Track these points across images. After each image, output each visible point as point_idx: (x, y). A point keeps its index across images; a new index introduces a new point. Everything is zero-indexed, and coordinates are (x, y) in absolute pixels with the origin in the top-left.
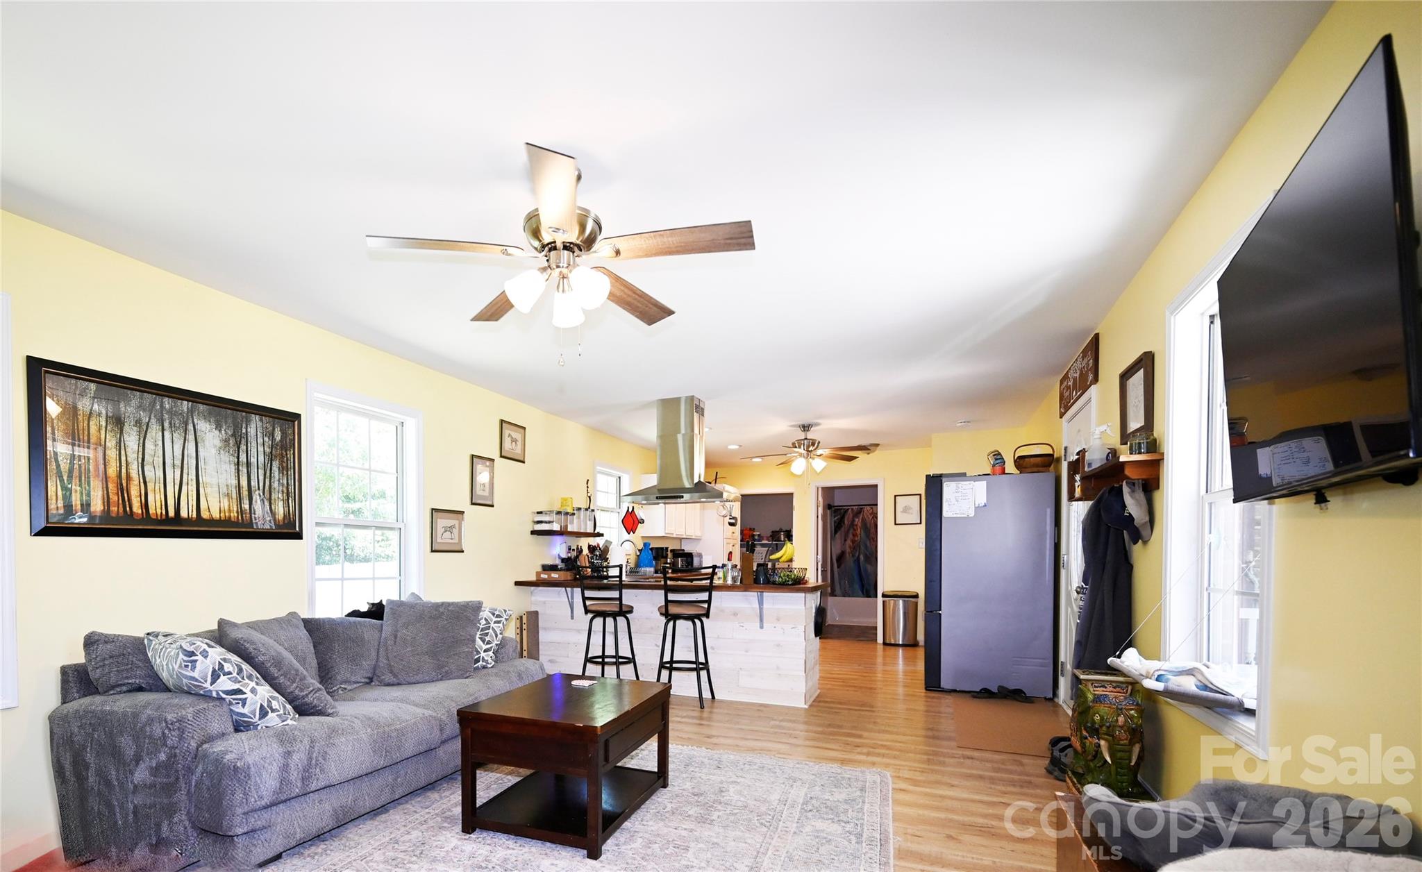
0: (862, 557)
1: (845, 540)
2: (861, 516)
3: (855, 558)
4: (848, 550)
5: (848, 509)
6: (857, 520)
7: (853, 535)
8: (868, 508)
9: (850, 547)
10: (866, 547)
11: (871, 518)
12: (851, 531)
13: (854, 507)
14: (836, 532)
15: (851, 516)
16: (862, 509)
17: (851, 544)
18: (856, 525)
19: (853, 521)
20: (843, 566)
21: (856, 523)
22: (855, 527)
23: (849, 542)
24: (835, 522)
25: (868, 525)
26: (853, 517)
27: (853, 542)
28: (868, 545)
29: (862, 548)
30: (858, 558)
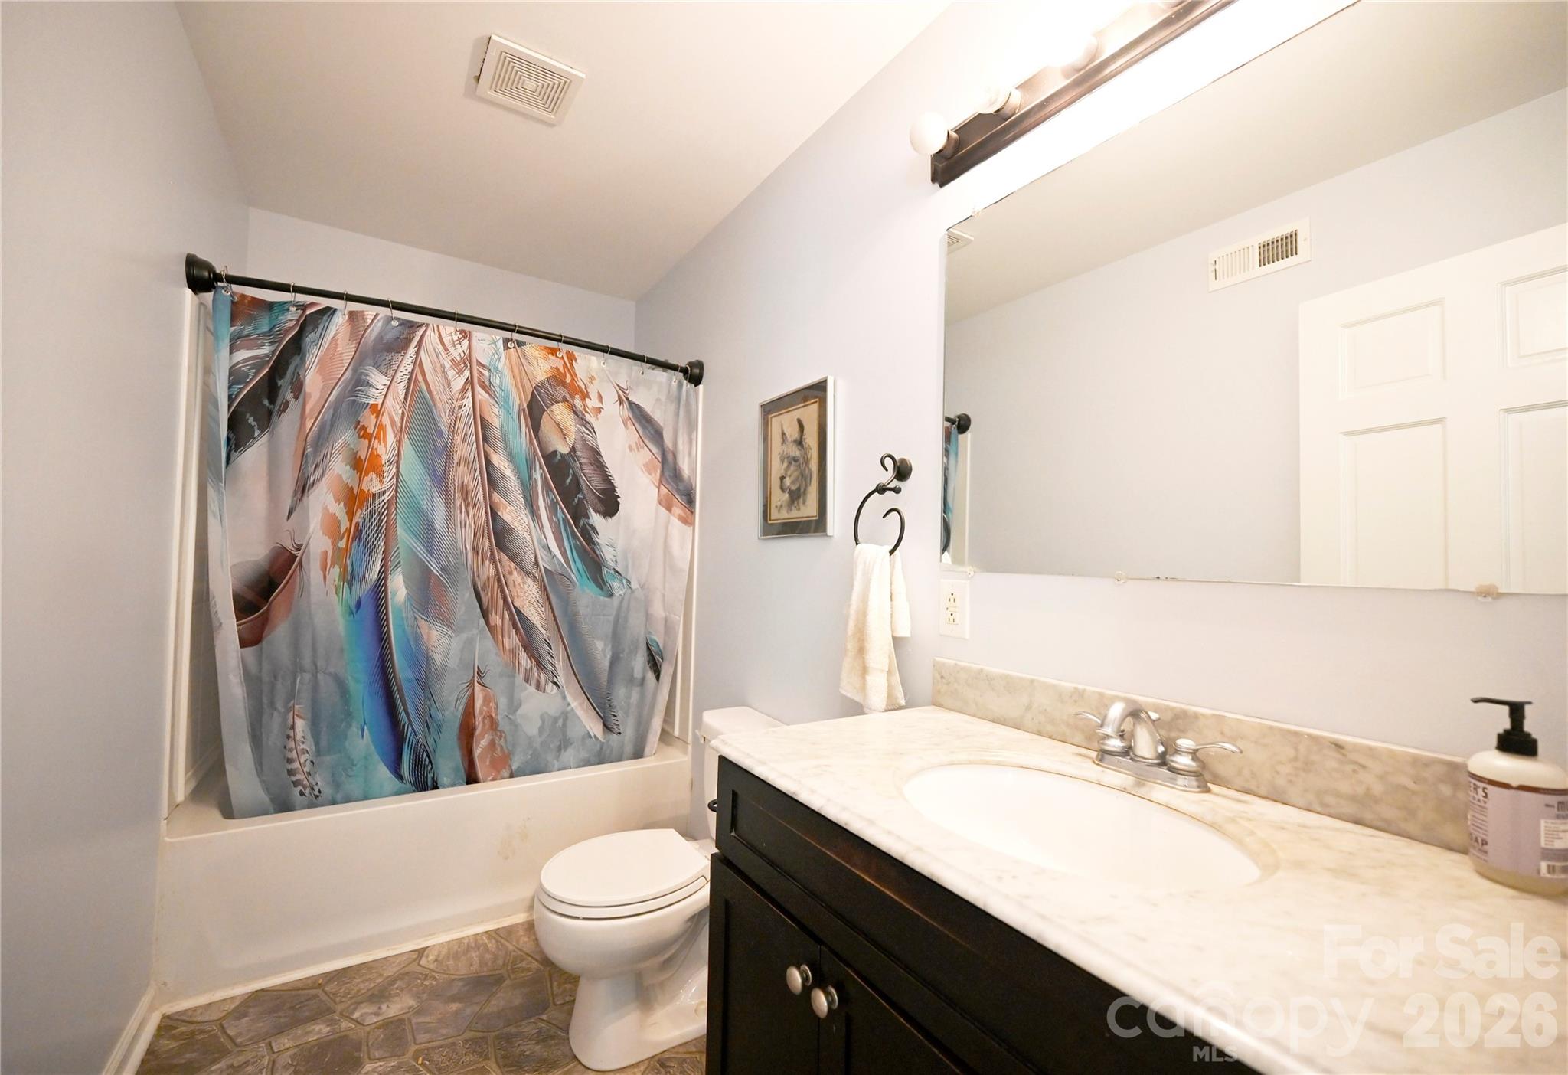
0: (399, 588)
1: (303, 488)
2: (405, 368)
3: (363, 590)
4: (318, 544)
5: (329, 312)
6: (379, 380)
7: (357, 465)
8: (449, 328)
9: (332, 528)
10: (428, 534)
11: (458, 383)
12: (344, 438)
13: (370, 311)
14: (239, 435)
15: (346, 352)
16: (412, 326)
17: (339, 510)
18: (377, 410)
19: (359, 383)
20: (279, 634)
21: (374, 397)
22: (369, 421)
23: (324, 501)
24: (236, 377)
25: (444, 422)
26: (360, 360)
27: (353, 499)
28: (439, 522)
29: (404, 537)
30: (379, 591)
